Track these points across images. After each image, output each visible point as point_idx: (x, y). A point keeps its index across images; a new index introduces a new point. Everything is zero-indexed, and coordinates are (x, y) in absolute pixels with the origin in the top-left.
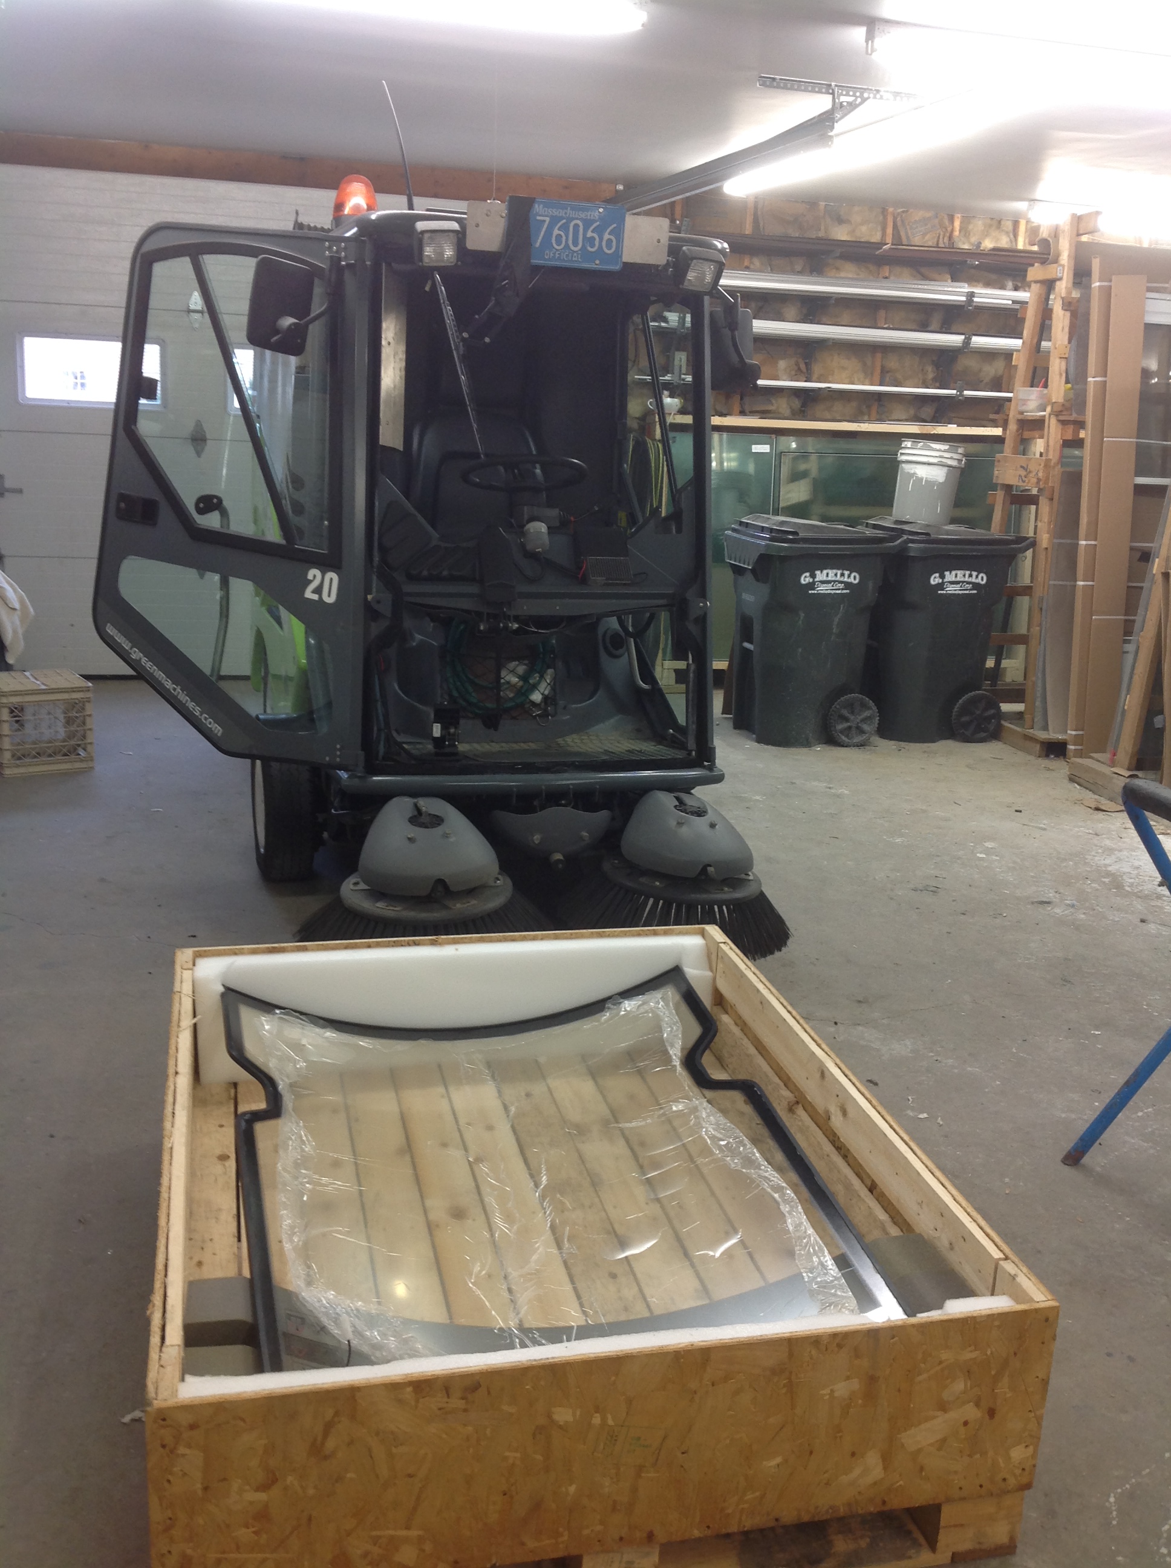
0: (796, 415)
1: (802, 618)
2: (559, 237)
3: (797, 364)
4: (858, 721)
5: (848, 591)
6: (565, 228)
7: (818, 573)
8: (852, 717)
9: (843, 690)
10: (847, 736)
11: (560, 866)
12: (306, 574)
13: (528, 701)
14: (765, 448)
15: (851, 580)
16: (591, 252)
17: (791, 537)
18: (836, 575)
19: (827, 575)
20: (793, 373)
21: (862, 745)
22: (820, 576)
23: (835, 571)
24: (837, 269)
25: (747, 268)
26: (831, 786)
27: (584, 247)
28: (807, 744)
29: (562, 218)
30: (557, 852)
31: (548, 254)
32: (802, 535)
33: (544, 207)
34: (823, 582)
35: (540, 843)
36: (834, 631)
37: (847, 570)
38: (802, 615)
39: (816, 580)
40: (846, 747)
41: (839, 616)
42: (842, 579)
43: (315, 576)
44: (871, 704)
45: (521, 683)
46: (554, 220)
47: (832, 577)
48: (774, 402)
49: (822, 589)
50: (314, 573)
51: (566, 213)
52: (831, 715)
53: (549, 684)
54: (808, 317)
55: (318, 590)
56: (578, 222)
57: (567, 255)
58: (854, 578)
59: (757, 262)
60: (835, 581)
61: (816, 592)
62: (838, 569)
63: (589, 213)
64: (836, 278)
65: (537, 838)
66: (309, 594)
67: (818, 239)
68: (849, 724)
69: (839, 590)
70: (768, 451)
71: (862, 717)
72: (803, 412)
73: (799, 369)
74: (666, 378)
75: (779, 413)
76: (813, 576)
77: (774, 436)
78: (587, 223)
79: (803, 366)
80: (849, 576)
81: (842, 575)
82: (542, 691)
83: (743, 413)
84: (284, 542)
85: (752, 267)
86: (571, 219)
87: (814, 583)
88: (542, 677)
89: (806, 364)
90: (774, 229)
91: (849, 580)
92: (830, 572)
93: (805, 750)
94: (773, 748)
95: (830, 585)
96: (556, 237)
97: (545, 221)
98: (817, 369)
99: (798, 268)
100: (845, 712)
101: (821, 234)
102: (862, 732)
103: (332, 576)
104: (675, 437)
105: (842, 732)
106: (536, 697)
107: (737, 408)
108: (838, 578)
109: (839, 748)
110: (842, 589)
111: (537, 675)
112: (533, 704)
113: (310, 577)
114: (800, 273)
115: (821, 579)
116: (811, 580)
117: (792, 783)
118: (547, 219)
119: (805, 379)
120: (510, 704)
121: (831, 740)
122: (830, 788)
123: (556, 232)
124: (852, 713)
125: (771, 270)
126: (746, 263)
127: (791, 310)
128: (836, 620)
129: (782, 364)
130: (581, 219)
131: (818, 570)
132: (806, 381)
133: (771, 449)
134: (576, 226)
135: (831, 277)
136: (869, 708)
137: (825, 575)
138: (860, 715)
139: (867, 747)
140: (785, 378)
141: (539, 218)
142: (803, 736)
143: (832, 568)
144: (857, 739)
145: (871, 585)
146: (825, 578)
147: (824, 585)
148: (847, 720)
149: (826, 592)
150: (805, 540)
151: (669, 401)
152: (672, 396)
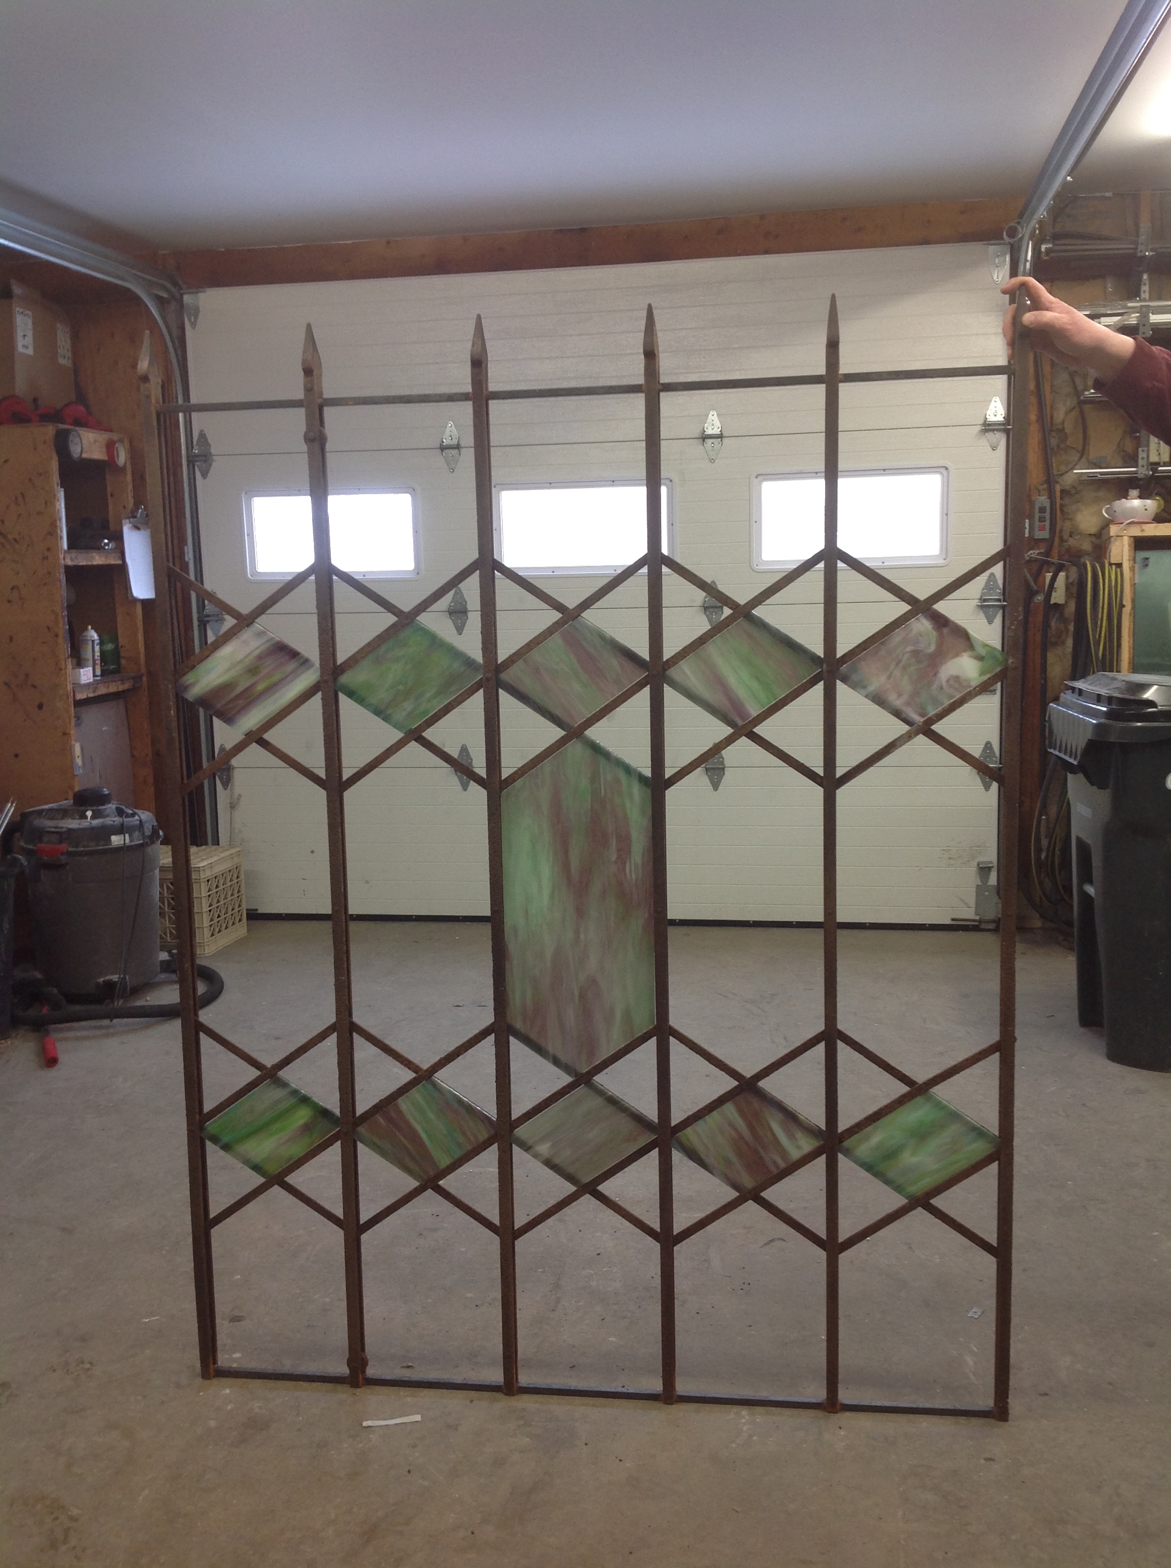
104: (1147, 557)
151: (1136, 503)
152: (1141, 497)
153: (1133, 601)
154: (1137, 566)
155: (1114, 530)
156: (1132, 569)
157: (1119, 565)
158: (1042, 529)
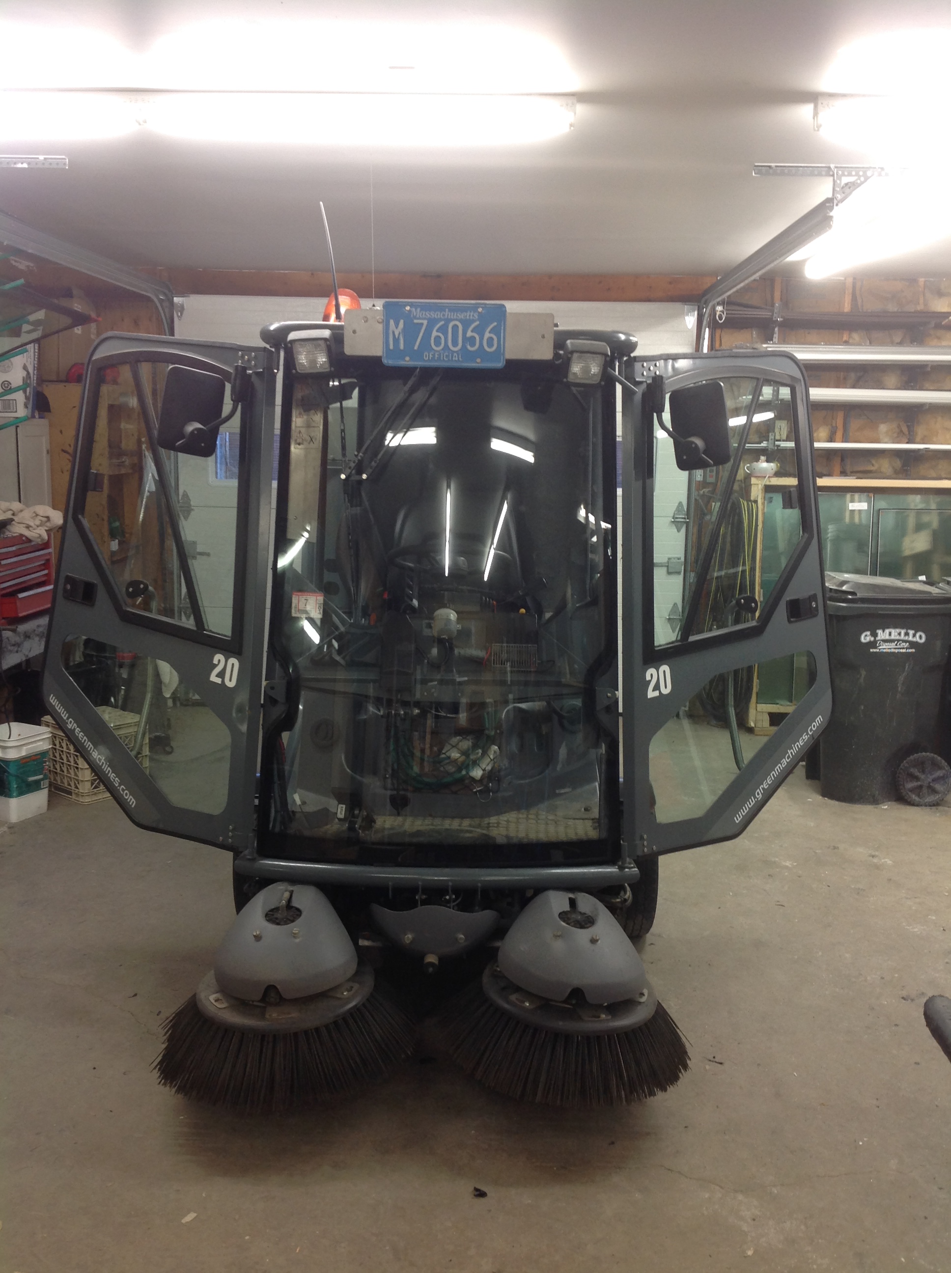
0: (897, 475)
1: (863, 676)
2: (437, 339)
3: (899, 427)
4: (930, 780)
5: (914, 650)
6: (443, 330)
7: (880, 632)
8: (923, 777)
9: (914, 748)
10: (919, 796)
11: (431, 970)
12: (212, 660)
13: (468, 776)
14: (864, 506)
15: (917, 639)
16: (471, 351)
17: (850, 597)
18: (900, 634)
19: (890, 634)
20: (895, 435)
21: (934, 805)
22: (882, 635)
23: (898, 630)
24: (939, 338)
25: (846, 343)
26: (877, 853)
27: (464, 346)
28: (875, 801)
29: (440, 320)
30: (432, 953)
31: (427, 356)
32: (859, 595)
33: (420, 311)
34: (885, 641)
35: (412, 942)
36: (899, 689)
37: (912, 629)
38: (863, 673)
39: (877, 639)
40: (917, 806)
41: (905, 674)
42: (906, 638)
43: (219, 661)
44: (944, 763)
45: (463, 758)
46: (432, 323)
47: (895, 636)
48: (874, 462)
49: (885, 648)
50: (219, 658)
51: (444, 315)
52: (900, 773)
53: (491, 760)
54: (907, 385)
55: (221, 675)
56: (458, 323)
57: (447, 356)
58: (920, 638)
59: (856, 336)
60: (898, 640)
61: (878, 650)
62: (903, 628)
63: (468, 314)
64: (939, 347)
65: (409, 937)
66: (214, 678)
67: (916, 312)
68: (919, 783)
69: (904, 648)
70: (866, 508)
71: (934, 776)
72: (906, 471)
73: (901, 431)
74: (762, 445)
75: (881, 472)
76: (874, 635)
77: (872, 495)
78: (466, 324)
79: (905, 429)
80: (914, 636)
81: (907, 634)
82: (484, 767)
83: (844, 473)
84: (195, 629)
85: (851, 341)
86: (448, 321)
87: (875, 642)
88: (485, 753)
89: (908, 427)
90: (871, 306)
91: (914, 640)
92: (893, 631)
93: (868, 808)
94: (837, 803)
95: (894, 644)
96: (435, 338)
97: (422, 324)
98: (920, 431)
99: (898, 339)
100: (915, 771)
101: (920, 307)
102: (934, 791)
103: (234, 661)
104: (771, 498)
105: (912, 790)
106: (477, 773)
107: (837, 468)
108: (902, 637)
109: (908, 807)
110: (907, 648)
111: (480, 751)
112: (473, 779)
113: (215, 661)
114: (900, 344)
115: (883, 638)
116: (872, 639)
117: (835, 848)
118: (425, 322)
119: (907, 441)
120: (448, 779)
121: (901, 799)
122: (873, 856)
123: (435, 333)
124: (923, 772)
125: (870, 343)
126: (845, 338)
127: (892, 379)
128: (901, 679)
129: (883, 428)
130: (461, 321)
131: (879, 629)
132: (907, 443)
133: (869, 506)
134: (455, 327)
135: (932, 347)
136: (940, 768)
137: (888, 633)
138: (931, 775)
139: (940, 808)
140: (886, 440)
141: (416, 321)
142: (869, 793)
143: (895, 627)
144: (930, 799)
145: (938, 644)
146: (887, 637)
147: (887, 644)
148: (917, 779)
149: (889, 651)
150: (863, 600)
151: (764, 465)
152: (768, 461)
153: (763, 522)
154: (766, 502)
155: (753, 480)
156: (763, 504)
157: (756, 502)
158: (711, 476)
